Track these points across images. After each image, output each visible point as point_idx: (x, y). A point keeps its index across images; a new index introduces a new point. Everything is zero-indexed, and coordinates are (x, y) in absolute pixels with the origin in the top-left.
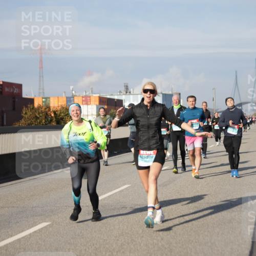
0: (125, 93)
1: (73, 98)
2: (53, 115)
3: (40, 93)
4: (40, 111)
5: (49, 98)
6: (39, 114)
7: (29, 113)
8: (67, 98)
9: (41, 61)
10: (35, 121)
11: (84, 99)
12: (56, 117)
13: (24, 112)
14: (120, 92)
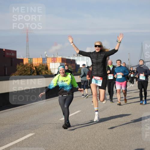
0: (77, 56)
1: (46, 58)
2: (34, 69)
3: (27, 56)
4: (27, 67)
5: (32, 59)
6: (26, 68)
7: (21, 68)
8: (43, 58)
9: (27, 37)
10: (24, 73)
11: (52, 59)
12: (36, 70)
13: (18, 67)
14: (74, 55)
